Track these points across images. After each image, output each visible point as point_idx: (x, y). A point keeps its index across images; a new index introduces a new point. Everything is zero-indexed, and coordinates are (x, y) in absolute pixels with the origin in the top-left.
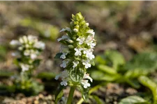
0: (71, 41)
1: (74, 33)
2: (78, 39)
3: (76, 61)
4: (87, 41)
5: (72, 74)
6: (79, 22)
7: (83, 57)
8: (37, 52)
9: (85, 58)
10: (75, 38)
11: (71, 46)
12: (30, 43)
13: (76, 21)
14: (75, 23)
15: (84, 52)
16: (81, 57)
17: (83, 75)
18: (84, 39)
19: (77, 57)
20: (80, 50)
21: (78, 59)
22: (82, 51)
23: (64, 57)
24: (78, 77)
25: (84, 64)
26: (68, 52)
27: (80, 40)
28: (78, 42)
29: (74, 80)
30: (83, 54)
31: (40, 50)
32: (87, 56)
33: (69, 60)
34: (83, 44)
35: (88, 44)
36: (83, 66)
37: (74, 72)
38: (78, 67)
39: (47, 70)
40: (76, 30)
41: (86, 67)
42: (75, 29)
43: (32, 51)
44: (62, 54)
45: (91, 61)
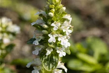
0: (46, 26)
1: (49, 17)
2: (53, 25)
3: (50, 49)
4: (63, 27)
5: (45, 62)
6: (56, 6)
7: (57, 44)
8: (11, 36)
9: (60, 46)
10: (50, 23)
11: (45, 32)
12: (4, 26)
13: (52, 4)
14: (51, 6)
15: (59, 39)
16: (55, 44)
17: (56, 64)
18: (60, 24)
19: (51, 43)
20: (55, 36)
21: (52, 46)
22: (57, 38)
23: (36, 43)
24: (51, 66)
25: (58, 52)
26: (42, 37)
27: (55, 26)
28: (53, 27)
29: (47, 68)
30: (57, 41)
31: (14, 34)
32: (62, 44)
33: (42, 47)
34: (58, 30)
35: (64, 31)
36: (57, 55)
37: (47, 60)
38: (52, 55)
39: (23, 56)
40: (52, 14)
41: (61, 56)
42: (50, 13)
43: (5, 35)
44: (35, 39)
45: (66, 49)
